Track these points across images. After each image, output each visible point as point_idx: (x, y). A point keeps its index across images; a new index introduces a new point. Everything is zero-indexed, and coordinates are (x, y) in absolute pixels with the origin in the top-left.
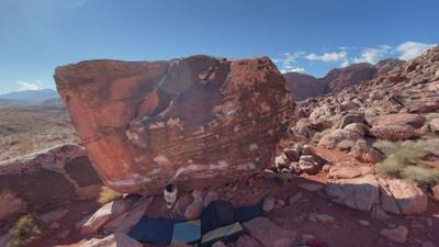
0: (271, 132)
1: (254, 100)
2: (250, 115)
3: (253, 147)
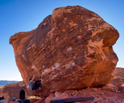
0: (79, 37)
1: (64, 22)
2: (64, 30)
3: (70, 49)
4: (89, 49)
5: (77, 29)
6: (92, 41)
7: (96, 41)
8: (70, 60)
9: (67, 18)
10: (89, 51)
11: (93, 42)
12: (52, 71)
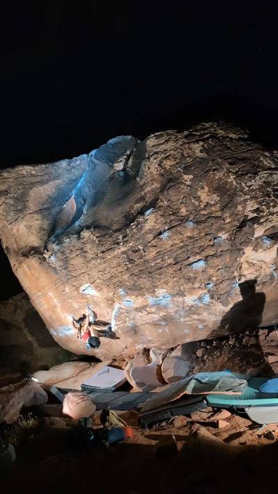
1: (184, 187)
2: (183, 211)
4: (245, 266)
5: (218, 211)
6: (253, 250)
7: (261, 250)
8: (199, 288)
9: (191, 177)
10: (245, 273)
11: (256, 251)
12: (146, 306)
